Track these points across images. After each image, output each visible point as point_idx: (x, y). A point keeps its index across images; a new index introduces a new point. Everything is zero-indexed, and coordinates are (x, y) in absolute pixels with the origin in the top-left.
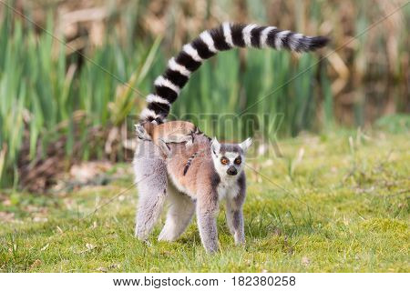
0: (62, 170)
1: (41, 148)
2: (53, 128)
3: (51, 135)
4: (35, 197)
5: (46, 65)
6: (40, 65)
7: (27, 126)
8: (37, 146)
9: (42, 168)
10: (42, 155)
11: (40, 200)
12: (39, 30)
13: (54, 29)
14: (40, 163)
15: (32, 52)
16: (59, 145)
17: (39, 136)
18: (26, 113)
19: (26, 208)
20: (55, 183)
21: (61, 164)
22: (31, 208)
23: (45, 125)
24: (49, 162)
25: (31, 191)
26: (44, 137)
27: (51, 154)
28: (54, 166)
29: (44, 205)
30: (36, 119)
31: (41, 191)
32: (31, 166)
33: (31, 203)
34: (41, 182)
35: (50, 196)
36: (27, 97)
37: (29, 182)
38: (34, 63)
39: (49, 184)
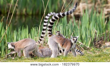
0: (103, 43)
1: (99, 38)
2: (102, 34)
3: (101, 36)
4: (97, 49)
5: (101, 20)
6: (99, 20)
7: (96, 33)
8: (98, 38)
9: (99, 43)
10: (99, 40)
11: (98, 50)
12: (99, 13)
13: (103, 13)
14: (98, 41)
15: (98, 17)
16: (103, 38)
17: (98, 36)
18: (96, 30)
19: (95, 51)
20: (102, 46)
21: (103, 42)
22: (96, 51)
23: (100, 33)
24: (100, 41)
25: (96, 47)
26: (100, 36)
27: (101, 40)
28: (101, 42)
29: (99, 51)
30: (98, 32)
31: (98, 48)
32: (96, 42)
33: (96, 50)
34: (99, 46)
35: (100, 49)
36: (96, 27)
37: (96, 45)
38: (98, 20)
39: (100, 46)
